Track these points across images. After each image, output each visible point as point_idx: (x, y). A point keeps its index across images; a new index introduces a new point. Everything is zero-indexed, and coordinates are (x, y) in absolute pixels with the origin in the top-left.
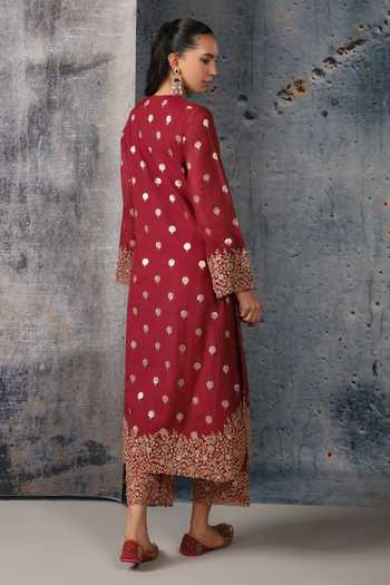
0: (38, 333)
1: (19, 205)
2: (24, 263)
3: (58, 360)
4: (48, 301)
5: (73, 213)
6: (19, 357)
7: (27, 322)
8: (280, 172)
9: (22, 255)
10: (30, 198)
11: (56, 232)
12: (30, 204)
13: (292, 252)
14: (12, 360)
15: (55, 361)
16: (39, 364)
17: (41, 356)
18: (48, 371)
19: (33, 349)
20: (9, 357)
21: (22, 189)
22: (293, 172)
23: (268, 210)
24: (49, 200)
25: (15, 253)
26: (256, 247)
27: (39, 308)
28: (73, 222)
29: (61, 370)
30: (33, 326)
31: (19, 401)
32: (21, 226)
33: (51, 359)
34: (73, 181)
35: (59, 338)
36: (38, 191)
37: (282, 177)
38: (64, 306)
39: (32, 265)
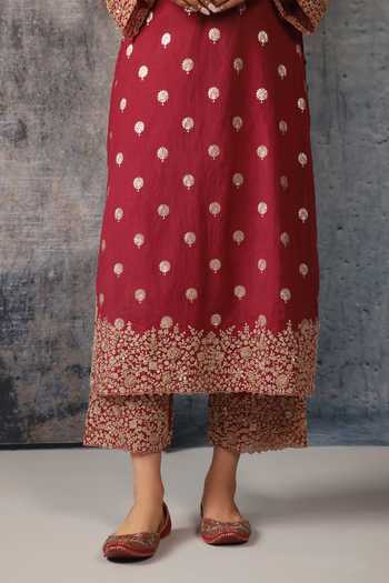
0: (45, 229)
1: (13, 51)
2: (22, 133)
3: (71, 262)
4: (55, 185)
5: (84, 62)
6: (22, 261)
7: (31, 213)
8: (363, 32)
9: (20, 122)
10: (26, 41)
11: (62, 89)
12: (26, 49)
13: (378, 137)
14: (12, 266)
15: (67, 266)
16: (47, 271)
17: (49, 260)
18: (59, 279)
19: (39, 251)
20: (11, 261)
21: (16, 28)
22: (381, 30)
23: (347, 83)
24: (50, 44)
25: (10, 119)
26: (333, 132)
27: (44, 194)
28: (84, 74)
29: (75, 277)
30: (38, 219)
31: (25, 320)
32: (17, 81)
33: (62, 263)
34: (80, 16)
35: (72, 235)
36: (37, 31)
37: (365, 38)
38: (75, 192)
39: (33, 135)
